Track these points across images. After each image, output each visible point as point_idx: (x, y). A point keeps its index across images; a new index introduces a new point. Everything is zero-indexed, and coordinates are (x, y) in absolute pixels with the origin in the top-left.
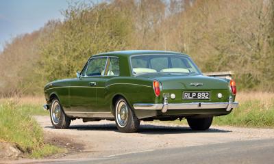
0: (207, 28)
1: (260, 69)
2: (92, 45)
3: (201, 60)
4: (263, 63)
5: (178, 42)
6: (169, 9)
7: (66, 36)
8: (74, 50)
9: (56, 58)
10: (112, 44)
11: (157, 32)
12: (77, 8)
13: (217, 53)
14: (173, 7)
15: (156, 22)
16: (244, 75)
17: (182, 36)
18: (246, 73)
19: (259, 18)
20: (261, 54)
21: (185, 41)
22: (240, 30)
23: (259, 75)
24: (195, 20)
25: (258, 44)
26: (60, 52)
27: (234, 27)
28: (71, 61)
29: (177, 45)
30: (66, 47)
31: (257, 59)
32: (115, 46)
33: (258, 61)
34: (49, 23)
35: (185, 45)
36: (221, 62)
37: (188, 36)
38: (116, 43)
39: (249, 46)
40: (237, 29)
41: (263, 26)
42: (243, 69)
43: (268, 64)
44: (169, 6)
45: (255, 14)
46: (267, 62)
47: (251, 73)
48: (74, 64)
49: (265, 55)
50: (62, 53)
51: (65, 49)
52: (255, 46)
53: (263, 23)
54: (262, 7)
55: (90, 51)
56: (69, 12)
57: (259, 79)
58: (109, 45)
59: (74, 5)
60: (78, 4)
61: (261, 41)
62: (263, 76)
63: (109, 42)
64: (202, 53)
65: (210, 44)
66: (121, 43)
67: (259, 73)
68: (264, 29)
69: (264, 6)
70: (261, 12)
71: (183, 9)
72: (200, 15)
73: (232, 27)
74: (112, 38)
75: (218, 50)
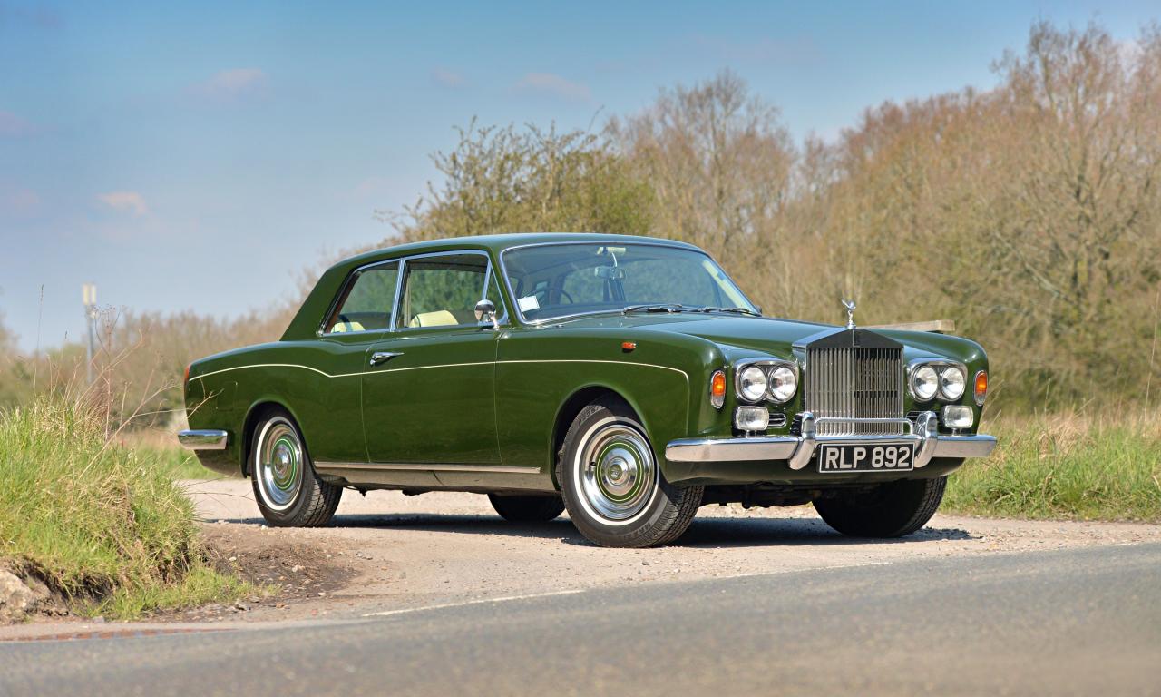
1: (1078, 356)
5: (827, 271)
6: (803, 169)
11: (764, 243)
12: (487, 146)
14: (814, 166)
15: (762, 211)
16: (1031, 372)
17: (839, 252)
18: (1036, 367)
19: (1078, 193)
20: (1082, 307)
21: (848, 266)
22: (1018, 233)
24: (880, 204)
25: (1075, 278)
27: (1001, 225)
31: (1070, 324)
33: (1072, 331)
35: (849, 281)
37: (859, 252)
39: (1047, 285)
40: (1009, 229)
41: (1088, 220)
42: (1028, 355)
43: (1105, 339)
44: (802, 161)
45: (1064, 186)
49: (1093, 311)
52: (1064, 282)
53: (1088, 212)
54: (1084, 163)
56: (461, 160)
59: (475, 138)
60: (491, 136)
61: (1082, 267)
62: (1088, 375)
65: (924, 275)
67: (1075, 366)
68: (1092, 230)
69: (1090, 161)
70: (1081, 178)
71: (845, 172)
72: (893, 188)
73: (992, 224)
75: (951, 294)
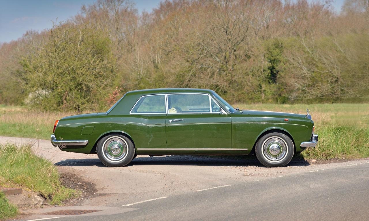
0: (178, 41)
1: (226, 81)
2: (76, 63)
3: (172, 71)
4: (230, 75)
5: (150, 54)
6: (141, 21)
7: (50, 54)
8: (58, 67)
9: (41, 75)
10: (95, 62)
13: (187, 64)
14: (145, 20)
17: (154, 47)
18: (214, 84)
19: (226, 32)
20: (228, 66)
21: (156, 52)
22: (208, 43)
23: (226, 86)
24: (166, 33)
25: (225, 57)
26: (45, 69)
27: (203, 41)
28: (56, 78)
29: (149, 57)
30: (50, 65)
31: (224, 71)
32: (97, 63)
33: (225, 73)
34: (27, 34)
35: (156, 56)
36: (191, 73)
37: (160, 48)
38: (98, 61)
39: (217, 59)
40: (205, 43)
41: (229, 40)
42: (211, 80)
43: (234, 76)
44: (141, 19)
45: (222, 29)
46: (234, 74)
47: (219, 84)
48: (58, 80)
49: (231, 67)
50: (46, 70)
51: (49, 66)
52: (222, 58)
53: (230, 37)
55: (73, 68)
57: (226, 90)
58: (92, 63)
61: (228, 54)
62: (229, 86)
63: (91, 60)
64: (173, 65)
65: (180, 55)
66: (103, 61)
67: (225, 84)
68: (231, 43)
69: (230, 22)
70: (227, 27)
72: (170, 28)
73: (201, 41)
74: (94, 55)
75: (188, 61)
